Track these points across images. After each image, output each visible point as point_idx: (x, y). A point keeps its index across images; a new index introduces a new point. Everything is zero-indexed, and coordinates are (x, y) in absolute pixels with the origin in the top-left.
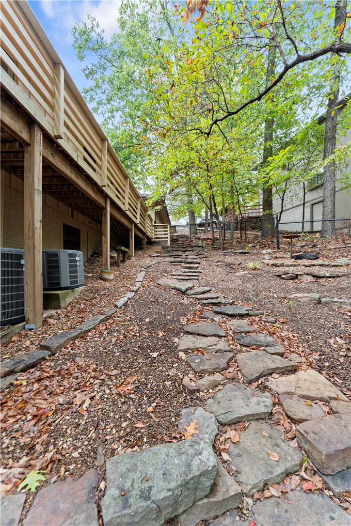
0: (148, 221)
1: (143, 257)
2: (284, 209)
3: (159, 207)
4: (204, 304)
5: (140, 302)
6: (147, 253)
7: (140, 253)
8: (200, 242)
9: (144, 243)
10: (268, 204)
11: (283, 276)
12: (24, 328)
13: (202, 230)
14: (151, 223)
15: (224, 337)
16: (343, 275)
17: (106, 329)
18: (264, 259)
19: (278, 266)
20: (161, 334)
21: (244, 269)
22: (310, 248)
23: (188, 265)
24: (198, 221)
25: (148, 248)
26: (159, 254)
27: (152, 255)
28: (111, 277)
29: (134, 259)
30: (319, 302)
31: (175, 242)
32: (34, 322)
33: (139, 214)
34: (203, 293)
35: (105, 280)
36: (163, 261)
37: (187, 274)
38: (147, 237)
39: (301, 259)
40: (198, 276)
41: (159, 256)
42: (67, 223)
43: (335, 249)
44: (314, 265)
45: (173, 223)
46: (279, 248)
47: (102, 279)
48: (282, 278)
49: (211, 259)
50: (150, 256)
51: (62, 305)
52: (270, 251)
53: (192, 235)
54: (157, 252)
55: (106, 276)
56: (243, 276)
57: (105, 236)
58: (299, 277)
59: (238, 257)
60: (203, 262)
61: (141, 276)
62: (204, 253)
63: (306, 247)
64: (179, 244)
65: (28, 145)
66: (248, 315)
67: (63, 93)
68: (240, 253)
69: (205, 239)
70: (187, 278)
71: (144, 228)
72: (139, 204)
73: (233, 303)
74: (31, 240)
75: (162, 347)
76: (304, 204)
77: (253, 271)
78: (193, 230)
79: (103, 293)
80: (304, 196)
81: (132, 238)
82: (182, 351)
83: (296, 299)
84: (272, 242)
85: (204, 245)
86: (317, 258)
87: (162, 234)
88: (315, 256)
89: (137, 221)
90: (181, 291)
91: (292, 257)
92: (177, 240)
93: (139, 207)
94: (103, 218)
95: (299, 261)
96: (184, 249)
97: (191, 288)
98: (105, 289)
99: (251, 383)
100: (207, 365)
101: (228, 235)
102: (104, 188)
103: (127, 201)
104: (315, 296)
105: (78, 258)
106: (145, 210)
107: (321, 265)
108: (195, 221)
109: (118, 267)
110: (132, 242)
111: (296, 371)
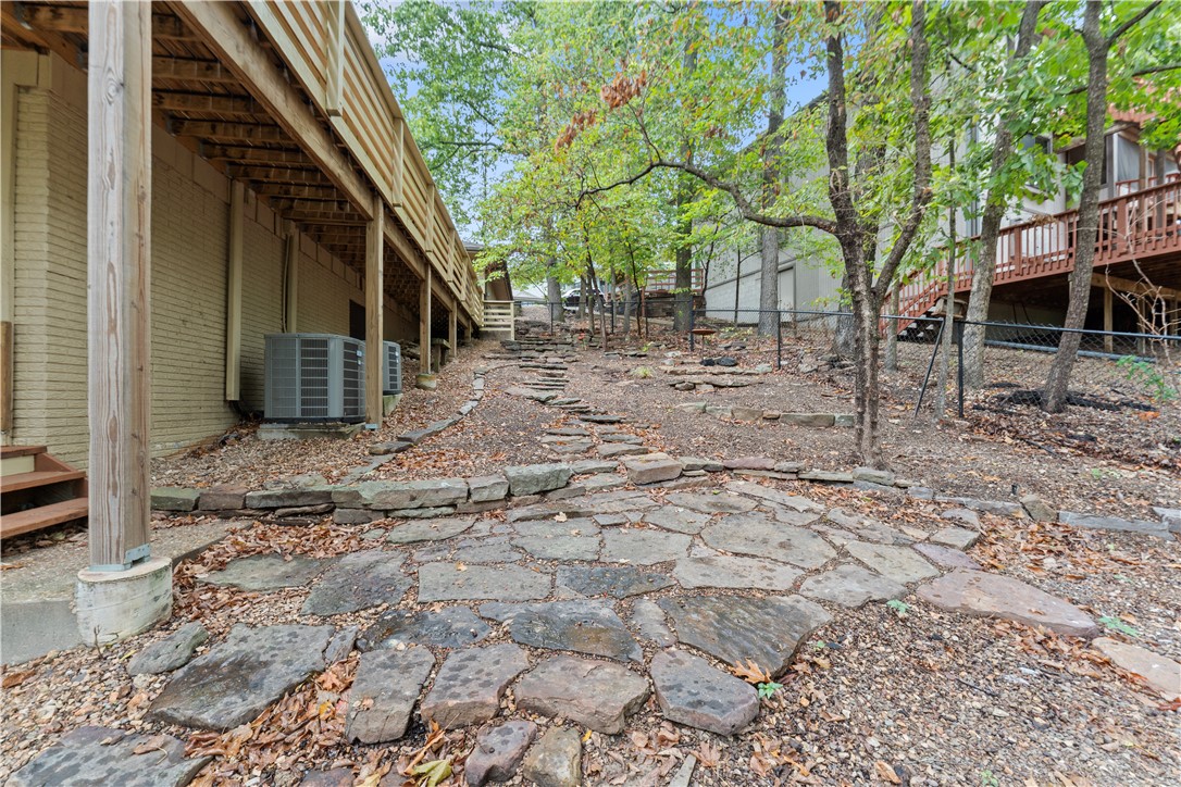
0: (476, 296)
1: (472, 359)
2: (708, 285)
3: (498, 274)
4: (570, 413)
5: (487, 410)
6: (477, 352)
7: (465, 351)
8: (569, 335)
9: (472, 334)
10: (683, 274)
11: (677, 386)
12: (363, 428)
13: (574, 312)
14: (480, 298)
15: (588, 436)
16: (749, 385)
17: (458, 431)
18: (664, 364)
19: (678, 374)
20: (522, 434)
21: (630, 377)
22: (737, 350)
23: (549, 372)
24: (568, 292)
25: (475, 345)
26: (498, 355)
27: (487, 356)
28: (433, 384)
29: (456, 361)
30: (704, 410)
31: (521, 333)
32: (377, 422)
33: (464, 285)
34: (569, 403)
35: (425, 388)
36: (506, 365)
37: (547, 382)
38: (474, 325)
39: (713, 365)
40: (563, 386)
41: (498, 358)
42: (353, 299)
43: (767, 352)
44: (724, 373)
45: (516, 293)
46: (693, 350)
47: (418, 387)
48: (677, 389)
49: (584, 364)
50: (484, 357)
52: (679, 353)
53: (555, 323)
54: (494, 351)
55: (426, 383)
56: (627, 386)
57: (425, 323)
58: (697, 387)
59: (627, 362)
60: (572, 367)
61: (478, 384)
62: (574, 354)
63: (732, 349)
64: (529, 340)
65: (371, 220)
66: (619, 422)
67: (402, 152)
68: (632, 356)
69: (577, 331)
70: (547, 387)
71: (470, 308)
72: (465, 269)
73: (605, 413)
74: (374, 329)
75: (524, 441)
76: (738, 279)
77: (641, 381)
78: (556, 313)
79: (434, 401)
80: (739, 266)
81: (453, 326)
82: (544, 443)
83: (681, 409)
84: (685, 339)
85: (575, 342)
86: (736, 365)
87: (504, 321)
88: (733, 362)
89: (462, 297)
90: (539, 401)
91: (701, 363)
92: (527, 331)
93: (465, 275)
94: (422, 295)
95: (710, 369)
96: (540, 348)
97: (553, 398)
98: (434, 398)
99: (605, 457)
100: (569, 449)
101: (621, 324)
102: (428, 254)
103: (451, 267)
104: (702, 404)
105: (397, 354)
106: (472, 276)
107: (732, 373)
108: (559, 293)
109: (437, 372)
110: (453, 332)
111: (646, 452)
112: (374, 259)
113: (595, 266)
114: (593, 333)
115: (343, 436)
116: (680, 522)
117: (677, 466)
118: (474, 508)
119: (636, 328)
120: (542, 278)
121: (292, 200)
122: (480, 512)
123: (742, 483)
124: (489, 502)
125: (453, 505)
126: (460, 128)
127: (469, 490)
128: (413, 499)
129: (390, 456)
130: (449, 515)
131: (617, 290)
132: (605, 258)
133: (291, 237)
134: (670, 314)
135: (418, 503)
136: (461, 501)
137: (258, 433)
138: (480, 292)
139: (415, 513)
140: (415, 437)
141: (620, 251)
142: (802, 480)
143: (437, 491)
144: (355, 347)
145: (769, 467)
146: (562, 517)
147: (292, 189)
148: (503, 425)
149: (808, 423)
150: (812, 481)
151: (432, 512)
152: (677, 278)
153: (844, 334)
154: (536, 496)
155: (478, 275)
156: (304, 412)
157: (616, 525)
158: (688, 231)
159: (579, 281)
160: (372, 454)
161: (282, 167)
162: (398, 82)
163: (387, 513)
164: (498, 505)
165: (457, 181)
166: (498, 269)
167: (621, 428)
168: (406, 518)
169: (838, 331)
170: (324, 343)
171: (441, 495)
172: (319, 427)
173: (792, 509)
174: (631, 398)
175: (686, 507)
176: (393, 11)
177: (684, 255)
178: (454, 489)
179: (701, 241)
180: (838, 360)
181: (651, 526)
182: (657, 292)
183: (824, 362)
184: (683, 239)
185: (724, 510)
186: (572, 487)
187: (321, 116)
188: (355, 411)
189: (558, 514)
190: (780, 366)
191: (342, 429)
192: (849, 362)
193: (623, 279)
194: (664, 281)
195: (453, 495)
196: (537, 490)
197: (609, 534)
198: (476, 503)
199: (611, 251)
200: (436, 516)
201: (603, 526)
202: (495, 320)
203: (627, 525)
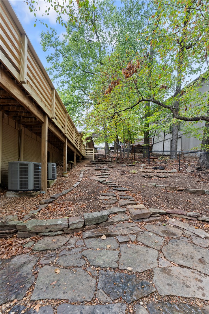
0: (83, 147)
2: (154, 143)
3: (89, 141)
4: (110, 187)
5: (83, 186)
6: (82, 165)
7: (79, 164)
8: (111, 159)
9: (81, 159)
10: (146, 140)
11: (145, 177)
12: (41, 192)
13: (112, 151)
14: (84, 148)
15: (116, 196)
16: (170, 177)
17: (72, 194)
18: (140, 169)
19: (145, 172)
20: (93, 195)
21: (129, 173)
22: (164, 164)
23: (104, 171)
24: (111, 145)
25: (83, 162)
26: (89, 165)
27: (85, 166)
28: (67, 176)
29: (76, 167)
30: (155, 186)
31: (97, 158)
32: (45, 191)
33: (79, 144)
34: (110, 183)
35: (65, 177)
36: (91, 168)
37: (103, 175)
38: (82, 156)
39: (157, 169)
40: (108, 176)
41: (89, 166)
43: (174, 165)
44: (161, 172)
45: (95, 146)
46: (149, 164)
47: (63, 176)
48: (145, 178)
49: (115, 168)
50: (84, 166)
51: (50, 186)
52: (145, 165)
53: (107, 155)
54: (87, 164)
55: (65, 175)
56: (129, 176)
57: (65, 156)
58: (152, 177)
59: (128, 168)
60: (111, 170)
61: (81, 175)
62: (112, 165)
63: (162, 163)
64: (99, 160)
65: (43, 123)
66: (126, 190)
67: (55, 100)
68: (130, 166)
69: (113, 157)
70: (103, 177)
71: (81, 151)
72: (79, 139)
73: (121, 187)
74: (44, 160)
75: (93, 198)
76: (164, 141)
77: (133, 175)
78: (107, 152)
79: (66, 182)
80: (164, 137)
81: (75, 156)
82: (100, 199)
83: (147, 186)
84: (147, 160)
85: (112, 161)
86: (164, 169)
87: (91, 154)
88: (163, 168)
89: (78, 148)
90: (100, 182)
91: (153, 168)
93: (79, 141)
94: (64, 148)
95: (156, 170)
96: (102, 163)
97: (104, 181)
98: (66, 180)
99: (121, 206)
100: (108, 203)
101: (126, 155)
102: (65, 134)
103: (74, 138)
104: (154, 184)
105: (55, 167)
106: (82, 141)
107: (164, 172)
108: (108, 146)
109: (69, 171)
110: (75, 158)
111: (136, 204)
112: (44, 136)
113: (119, 138)
114: (118, 158)
115: (33, 196)
116: (152, 242)
117: (149, 213)
118: (70, 232)
119: (131, 156)
120: (103, 141)
121: (20, 117)
122: (73, 233)
123: (174, 220)
124: (76, 229)
125: (62, 230)
126: (79, 98)
127: (69, 224)
128: (47, 228)
129: (46, 205)
130: (61, 234)
131: (125, 145)
132: (122, 135)
133: (21, 130)
134: (141, 152)
135: (49, 230)
136: (65, 229)
137: (6, 194)
138: (84, 146)
139: (48, 234)
140: (56, 197)
141: (127, 133)
142: (199, 220)
143: (56, 225)
144: (38, 166)
145: (185, 214)
146: (104, 237)
147: (19, 113)
148: (87, 191)
149: (195, 193)
150: (203, 221)
151: (54, 233)
152: (144, 141)
153: (202, 159)
154: (95, 225)
155: (84, 141)
156: (20, 188)
157: (125, 242)
158: (148, 126)
159: (114, 142)
160: (40, 204)
161: (14, 106)
162: (62, 84)
163: (37, 234)
164: (80, 230)
165: (79, 114)
166: (89, 139)
167: (127, 193)
168: (44, 236)
169: (200, 158)
170: (27, 165)
171: (58, 227)
172: (25, 193)
173: (198, 236)
174: (130, 181)
175: (153, 233)
176: (60, 63)
177: (147, 134)
178: (63, 224)
179: (153, 129)
180: (201, 168)
181: (140, 243)
182: (137, 145)
183: (195, 169)
184: (147, 128)
185: (169, 236)
186: (109, 222)
187: (19, 84)
188: (38, 187)
189: (103, 235)
190: (180, 170)
191: (33, 194)
192: (204, 169)
193: (127, 142)
194: (139, 142)
195: (62, 227)
196: (95, 223)
197: (123, 247)
198: (71, 229)
199: (124, 133)
200: (55, 235)
201: (120, 243)
202: (89, 154)
203: (130, 242)
